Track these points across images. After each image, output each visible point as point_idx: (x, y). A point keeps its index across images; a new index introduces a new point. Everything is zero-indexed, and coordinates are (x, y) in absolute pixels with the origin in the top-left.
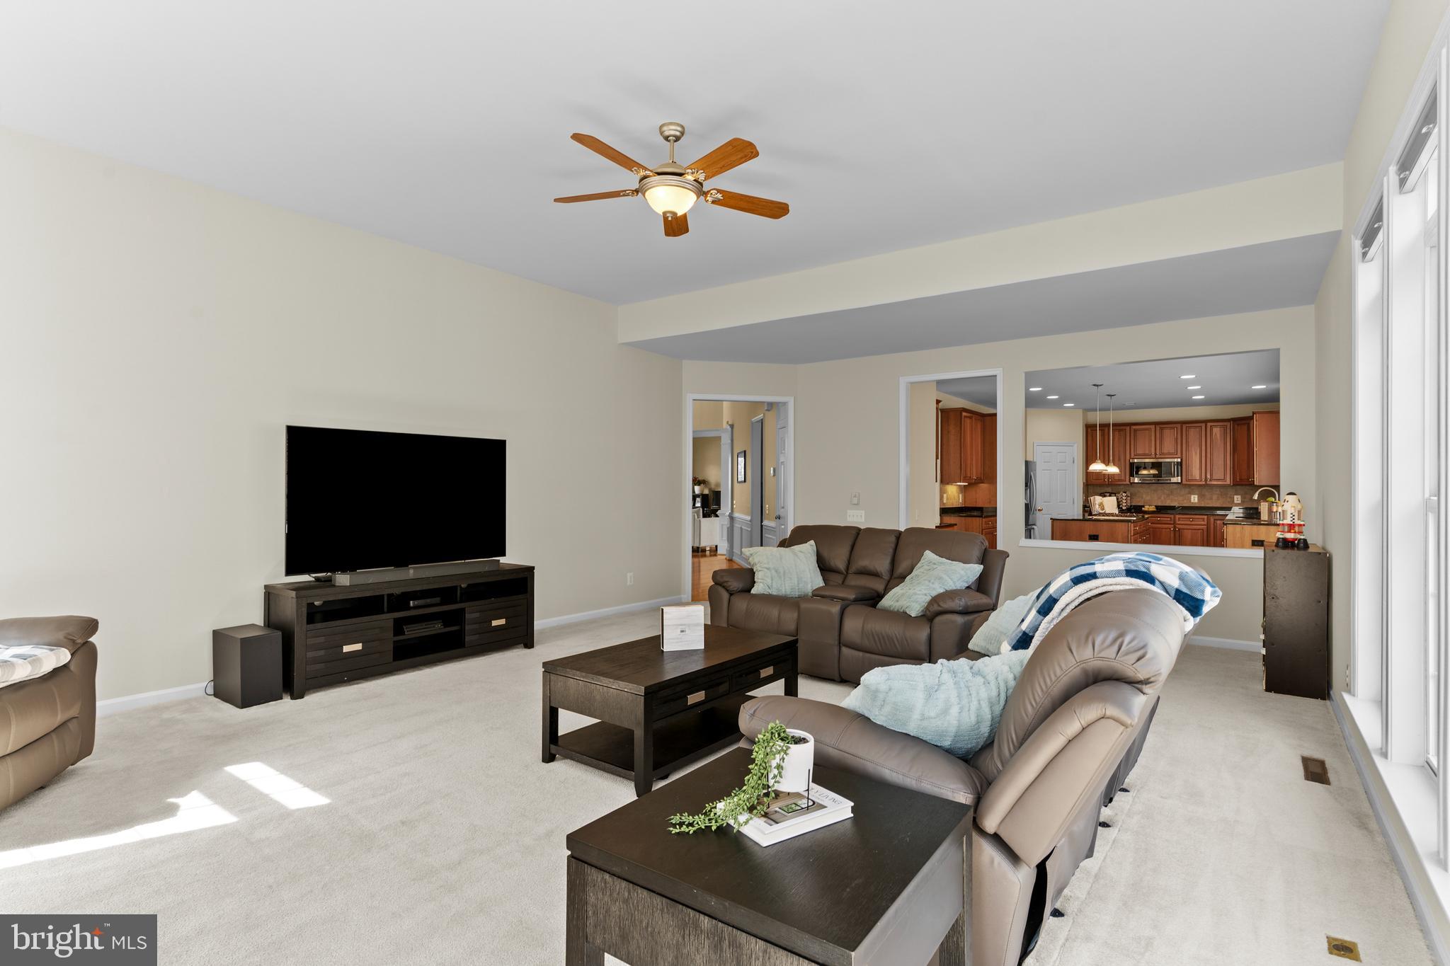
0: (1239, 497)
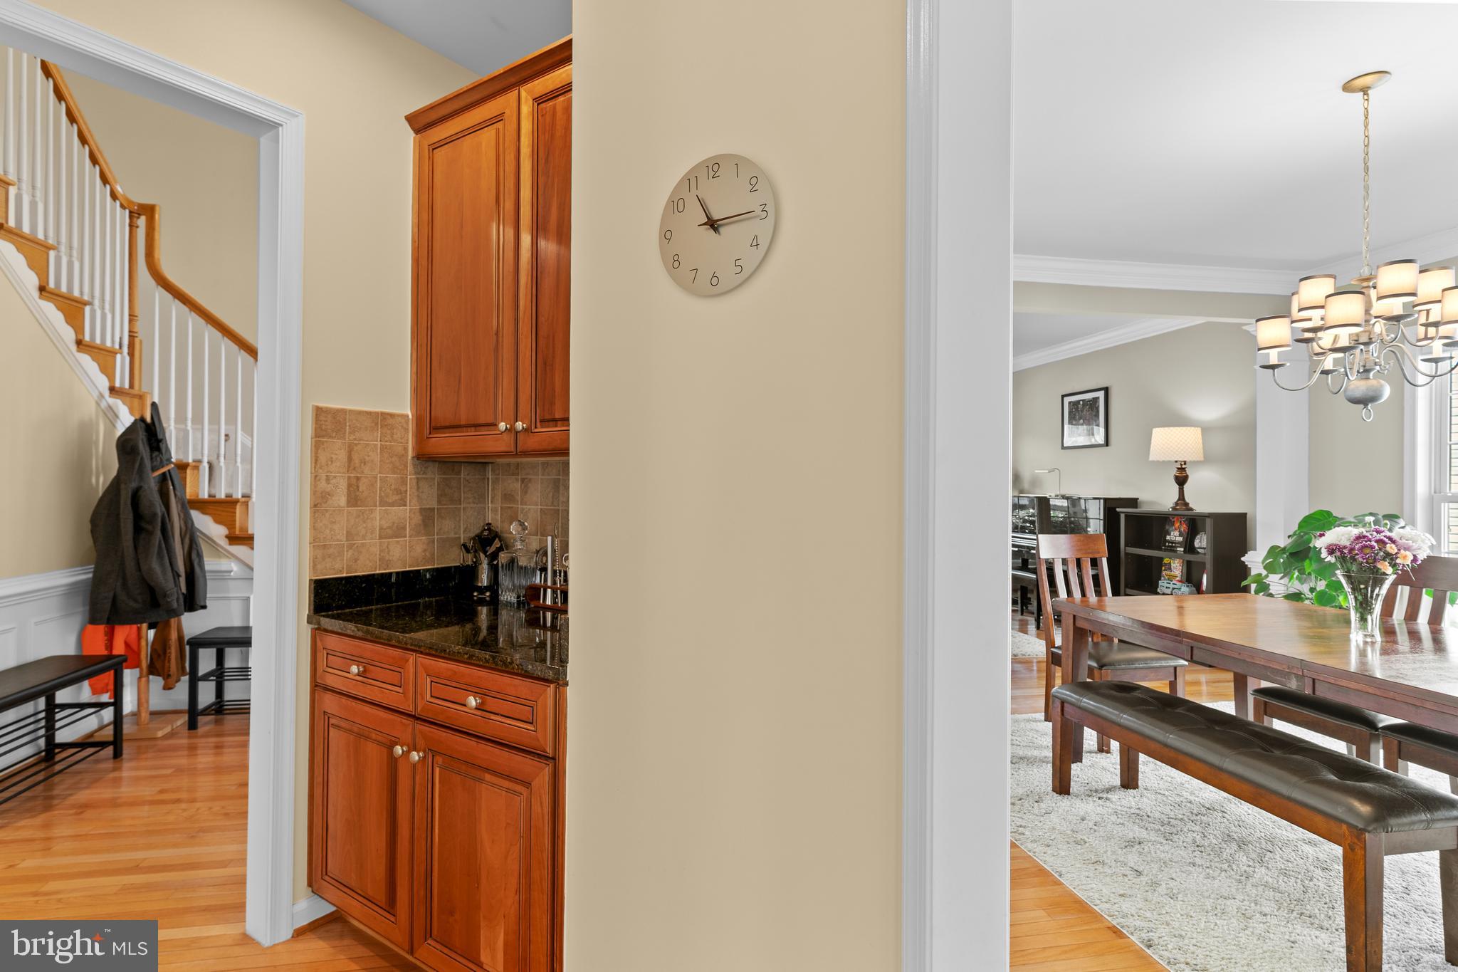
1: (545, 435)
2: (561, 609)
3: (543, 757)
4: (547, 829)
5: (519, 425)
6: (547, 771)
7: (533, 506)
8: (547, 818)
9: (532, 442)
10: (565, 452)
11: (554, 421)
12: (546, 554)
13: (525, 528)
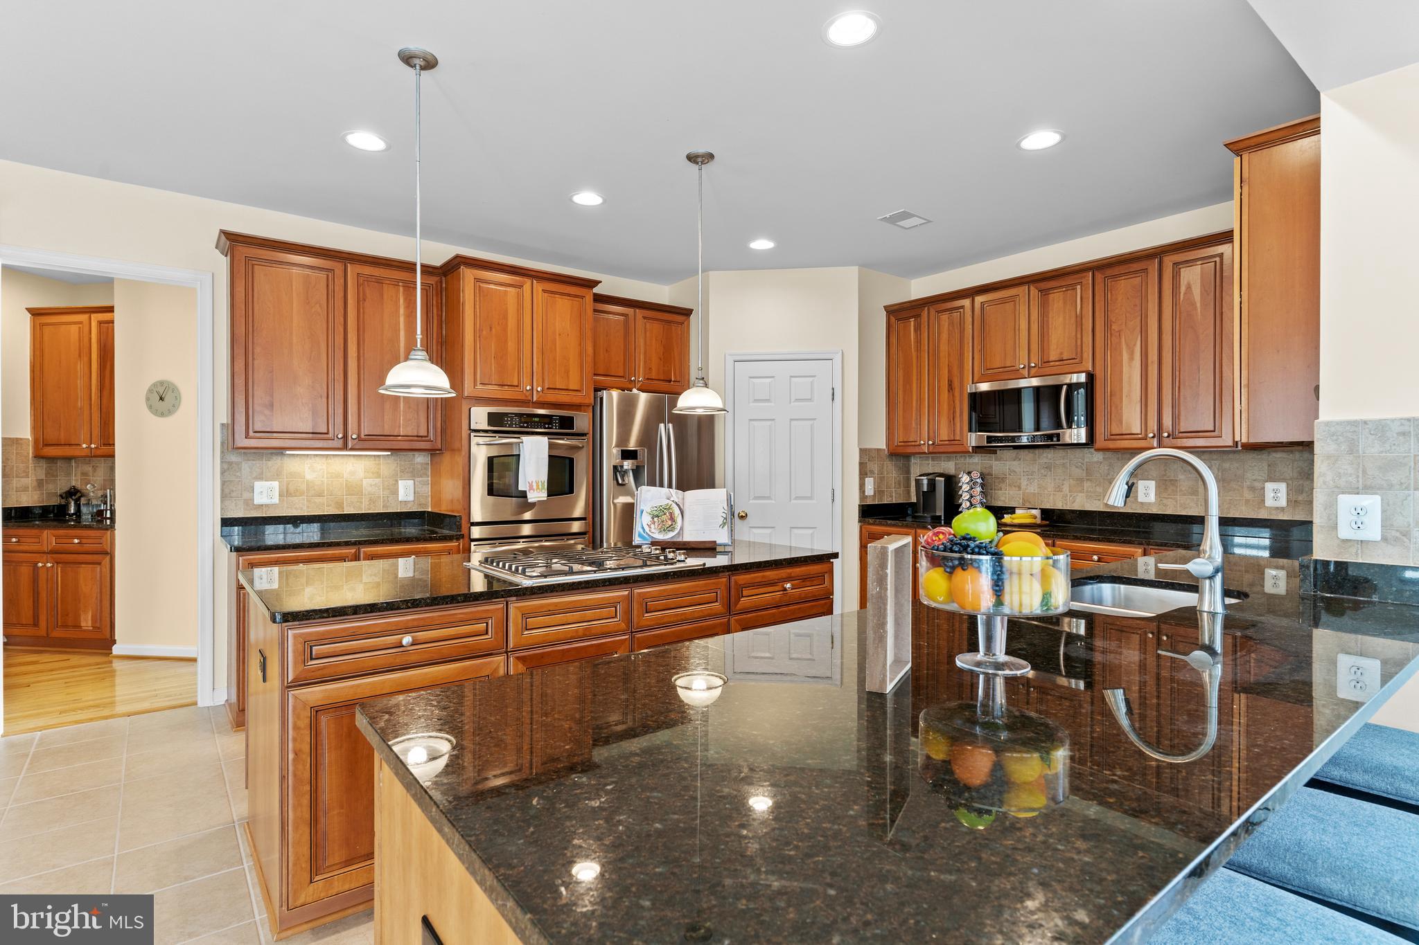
0: (1282, 487)
1: (105, 449)
2: (112, 519)
3: (107, 553)
4: (108, 576)
5: (93, 446)
6: (108, 558)
7: (99, 477)
8: (108, 572)
9: (99, 452)
10: (113, 456)
11: (110, 445)
12: (106, 497)
13: (94, 487)
